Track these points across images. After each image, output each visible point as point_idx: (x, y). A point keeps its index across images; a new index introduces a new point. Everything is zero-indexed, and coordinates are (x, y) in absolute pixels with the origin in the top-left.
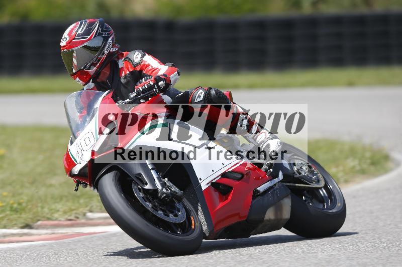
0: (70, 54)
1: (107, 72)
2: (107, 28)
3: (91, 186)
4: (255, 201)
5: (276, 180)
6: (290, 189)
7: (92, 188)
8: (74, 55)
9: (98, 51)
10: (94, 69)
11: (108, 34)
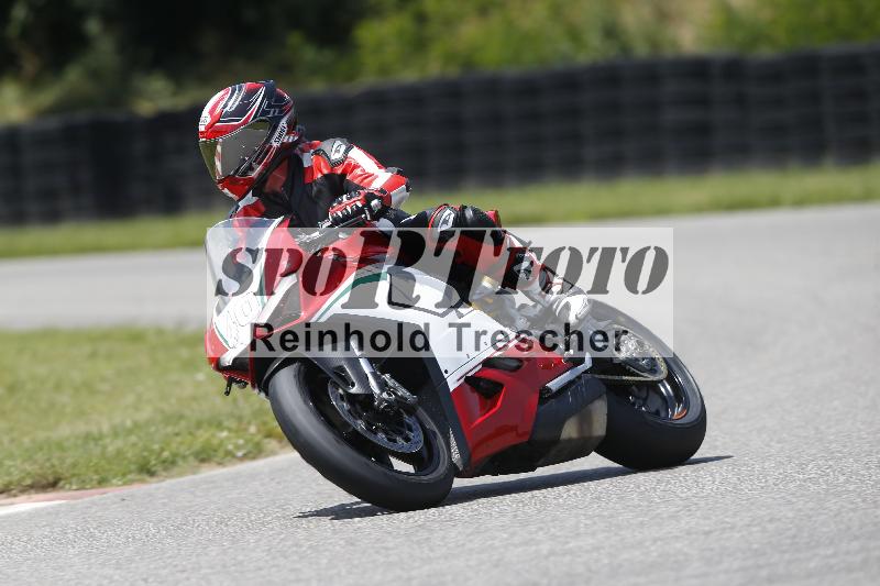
2: (278, 101)
3: (253, 386)
4: (542, 408)
5: (580, 369)
6: (606, 385)
7: (256, 391)
11: (281, 112)
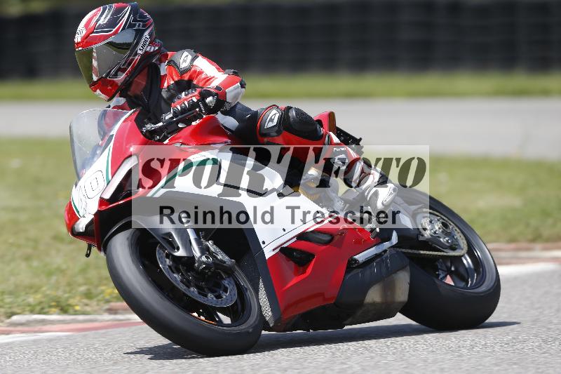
0: (89, 55)
1: (141, 81)
2: (142, 16)
3: (100, 249)
5: (387, 245)
6: (408, 257)
8: (95, 55)
9: (128, 49)
10: (121, 77)
11: (144, 26)
